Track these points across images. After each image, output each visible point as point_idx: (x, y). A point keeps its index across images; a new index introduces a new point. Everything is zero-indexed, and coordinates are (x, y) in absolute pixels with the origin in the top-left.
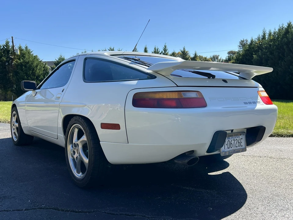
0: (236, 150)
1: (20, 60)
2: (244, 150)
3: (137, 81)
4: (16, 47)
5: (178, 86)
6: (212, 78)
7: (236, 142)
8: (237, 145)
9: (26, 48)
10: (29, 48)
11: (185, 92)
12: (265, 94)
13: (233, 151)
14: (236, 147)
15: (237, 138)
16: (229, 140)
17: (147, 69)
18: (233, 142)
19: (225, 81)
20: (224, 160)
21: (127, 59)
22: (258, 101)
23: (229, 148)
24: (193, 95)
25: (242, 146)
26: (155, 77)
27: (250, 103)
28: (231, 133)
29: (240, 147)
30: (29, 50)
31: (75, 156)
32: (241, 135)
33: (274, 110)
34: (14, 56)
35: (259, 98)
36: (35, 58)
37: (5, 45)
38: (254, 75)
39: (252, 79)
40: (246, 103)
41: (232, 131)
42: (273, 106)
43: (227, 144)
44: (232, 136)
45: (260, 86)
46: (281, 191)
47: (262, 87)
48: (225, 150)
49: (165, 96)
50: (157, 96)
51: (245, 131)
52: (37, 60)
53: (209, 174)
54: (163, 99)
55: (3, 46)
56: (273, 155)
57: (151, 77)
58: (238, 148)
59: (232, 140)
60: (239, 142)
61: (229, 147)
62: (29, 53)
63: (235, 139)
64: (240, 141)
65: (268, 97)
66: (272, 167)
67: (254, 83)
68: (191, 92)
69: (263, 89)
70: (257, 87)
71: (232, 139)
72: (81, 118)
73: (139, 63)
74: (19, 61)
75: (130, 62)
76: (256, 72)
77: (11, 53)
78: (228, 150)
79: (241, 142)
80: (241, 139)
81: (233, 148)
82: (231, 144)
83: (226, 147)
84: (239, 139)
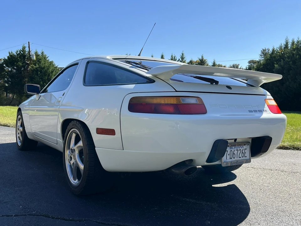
0: (239, 161)
1: (36, 65)
2: (248, 161)
3: (134, 85)
4: (33, 53)
5: (176, 91)
6: (214, 83)
7: (239, 152)
8: (240, 156)
9: (42, 53)
10: (45, 53)
11: (183, 98)
12: (273, 103)
13: (236, 162)
14: (239, 157)
15: (241, 149)
16: (231, 150)
17: (147, 73)
18: (235, 152)
19: (229, 87)
20: (232, 172)
21: (129, 62)
22: (265, 109)
23: (231, 158)
24: (193, 101)
25: (246, 157)
26: (154, 81)
27: (256, 111)
28: (234, 143)
29: (244, 158)
30: (45, 55)
31: (72, 162)
32: (245, 145)
33: (282, 120)
34: (30, 61)
35: (266, 106)
36: (51, 64)
37: (22, 51)
38: (263, 82)
39: (260, 86)
40: (250, 111)
41: (235, 140)
42: (282, 116)
43: (229, 154)
44: (235, 146)
45: (268, 93)
46: (288, 206)
47: (270, 94)
48: (227, 161)
49: (162, 101)
50: (155, 101)
51: (250, 141)
52: (53, 65)
53: (213, 186)
54: (160, 104)
55: (20, 51)
56: (285, 169)
57: (150, 81)
58: (242, 158)
60: (242, 153)
62: (45, 58)
63: (239, 149)
64: (243, 152)
65: (276, 106)
66: (282, 181)
67: (262, 91)
68: (190, 98)
69: (271, 98)
70: (265, 95)
71: (235, 149)
72: (78, 123)
73: (140, 67)
74: (35, 67)
75: (131, 65)
76: (265, 79)
77: (27, 59)
78: (230, 160)
79: (245, 153)
80: (245, 149)
81: (236, 158)
82: (234, 155)
83: (228, 157)
84: (243, 149)
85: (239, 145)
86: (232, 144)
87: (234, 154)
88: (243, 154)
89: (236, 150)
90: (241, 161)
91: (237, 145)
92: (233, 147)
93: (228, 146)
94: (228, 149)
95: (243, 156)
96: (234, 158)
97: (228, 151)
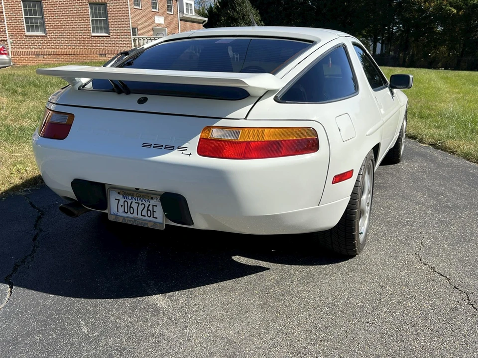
0: (137, 221)
7: (141, 207)
8: (144, 213)
13: (133, 220)
14: (142, 215)
15: (144, 202)
16: (126, 200)
18: (135, 206)
23: (127, 213)
29: (151, 219)
32: (152, 198)
41: (137, 189)
43: (122, 206)
44: (132, 196)
48: (119, 214)
58: (147, 218)
59: (133, 203)
60: (148, 210)
61: (126, 211)
63: (141, 203)
64: (150, 208)
71: (134, 201)
78: (125, 215)
79: (154, 212)
80: (153, 206)
81: (135, 215)
82: (131, 209)
83: (121, 209)
84: (149, 205)
85: (140, 196)
86: (127, 192)
87: (131, 207)
88: (149, 212)
89: (136, 203)
90: (143, 222)
91: (135, 195)
92: (130, 197)
93: (119, 193)
94: (120, 197)
95: (149, 215)
96: (132, 214)
97: (119, 200)
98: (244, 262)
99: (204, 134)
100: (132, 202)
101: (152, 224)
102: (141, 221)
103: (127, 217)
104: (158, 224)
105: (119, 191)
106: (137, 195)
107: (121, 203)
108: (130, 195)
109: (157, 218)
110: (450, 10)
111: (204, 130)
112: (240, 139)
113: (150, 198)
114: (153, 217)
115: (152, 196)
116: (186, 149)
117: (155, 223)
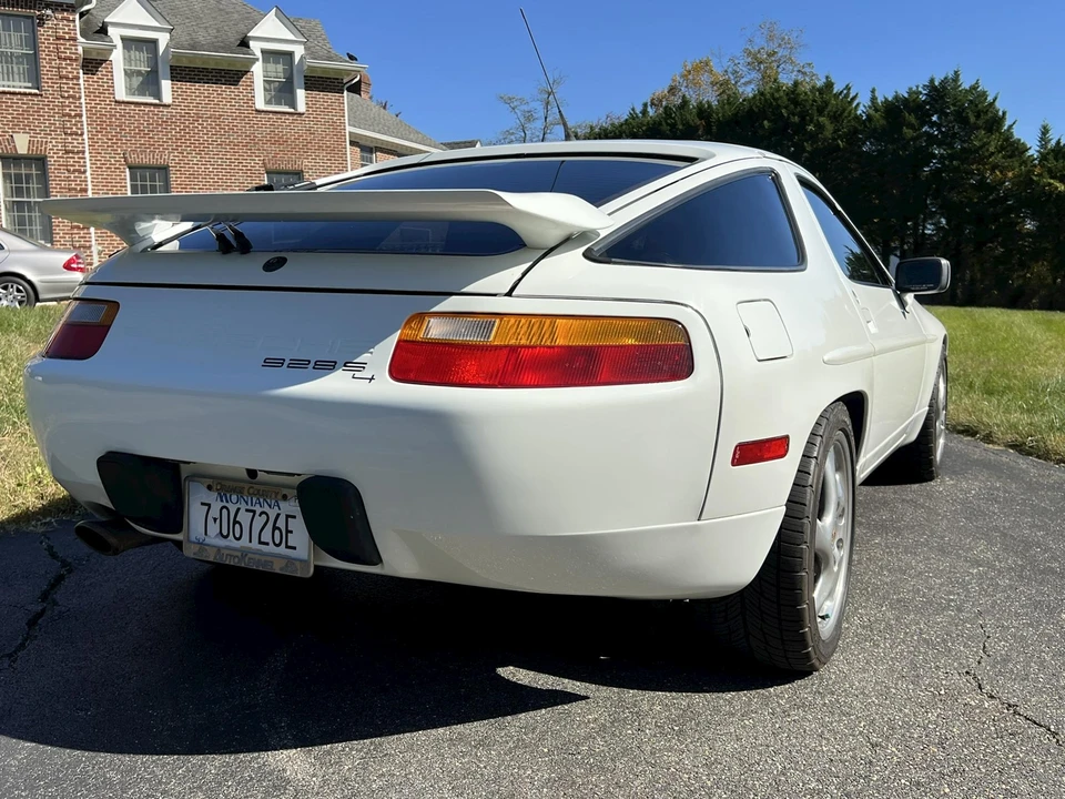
0: (250, 555)
2: (297, 567)
7: (259, 521)
8: (266, 536)
14: (260, 542)
15: (266, 509)
16: (225, 504)
18: (244, 518)
23: (226, 537)
25: (292, 548)
29: (282, 550)
32: (285, 498)
41: (252, 473)
43: (215, 520)
44: (239, 492)
48: (208, 541)
53: (501, 671)
58: (271, 548)
59: (242, 511)
60: (275, 528)
61: (225, 534)
63: (258, 510)
64: (281, 523)
71: (243, 507)
78: (221, 542)
79: (288, 532)
80: (286, 516)
81: (244, 542)
82: (237, 526)
83: (213, 529)
84: (278, 515)
85: (258, 494)
86: (227, 483)
87: (235, 522)
88: (277, 532)
89: (247, 510)
90: (263, 558)
91: (246, 492)
92: (234, 498)
93: (209, 488)
94: (212, 497)
95: (277, 542)
96: (238, 539)
97: (209, 505)
98: (525, 682)
99: (408, 331)
100: (238, 509)
101: (283, 563)
102: (257, 557)
103: (227, 548)
104: (298, 563)
105: (209, 482)
106: (251, 491)
107: (215, 512)
108: (234, 490)
109: (295, 548)
110: (1050, 184)
111: (409, 322)
112: (493, 339)
113: (280, 497)
114: (287, 547)
115: (285, 491)
116: (362, 366)
117: (290, 560)
